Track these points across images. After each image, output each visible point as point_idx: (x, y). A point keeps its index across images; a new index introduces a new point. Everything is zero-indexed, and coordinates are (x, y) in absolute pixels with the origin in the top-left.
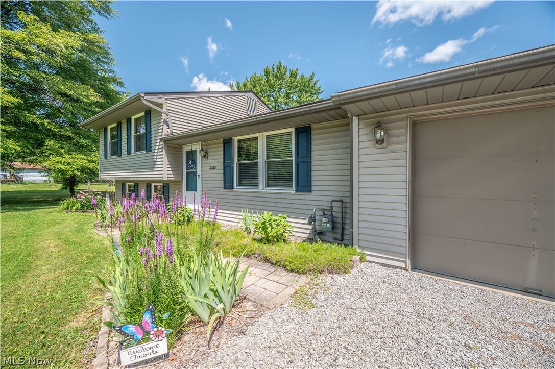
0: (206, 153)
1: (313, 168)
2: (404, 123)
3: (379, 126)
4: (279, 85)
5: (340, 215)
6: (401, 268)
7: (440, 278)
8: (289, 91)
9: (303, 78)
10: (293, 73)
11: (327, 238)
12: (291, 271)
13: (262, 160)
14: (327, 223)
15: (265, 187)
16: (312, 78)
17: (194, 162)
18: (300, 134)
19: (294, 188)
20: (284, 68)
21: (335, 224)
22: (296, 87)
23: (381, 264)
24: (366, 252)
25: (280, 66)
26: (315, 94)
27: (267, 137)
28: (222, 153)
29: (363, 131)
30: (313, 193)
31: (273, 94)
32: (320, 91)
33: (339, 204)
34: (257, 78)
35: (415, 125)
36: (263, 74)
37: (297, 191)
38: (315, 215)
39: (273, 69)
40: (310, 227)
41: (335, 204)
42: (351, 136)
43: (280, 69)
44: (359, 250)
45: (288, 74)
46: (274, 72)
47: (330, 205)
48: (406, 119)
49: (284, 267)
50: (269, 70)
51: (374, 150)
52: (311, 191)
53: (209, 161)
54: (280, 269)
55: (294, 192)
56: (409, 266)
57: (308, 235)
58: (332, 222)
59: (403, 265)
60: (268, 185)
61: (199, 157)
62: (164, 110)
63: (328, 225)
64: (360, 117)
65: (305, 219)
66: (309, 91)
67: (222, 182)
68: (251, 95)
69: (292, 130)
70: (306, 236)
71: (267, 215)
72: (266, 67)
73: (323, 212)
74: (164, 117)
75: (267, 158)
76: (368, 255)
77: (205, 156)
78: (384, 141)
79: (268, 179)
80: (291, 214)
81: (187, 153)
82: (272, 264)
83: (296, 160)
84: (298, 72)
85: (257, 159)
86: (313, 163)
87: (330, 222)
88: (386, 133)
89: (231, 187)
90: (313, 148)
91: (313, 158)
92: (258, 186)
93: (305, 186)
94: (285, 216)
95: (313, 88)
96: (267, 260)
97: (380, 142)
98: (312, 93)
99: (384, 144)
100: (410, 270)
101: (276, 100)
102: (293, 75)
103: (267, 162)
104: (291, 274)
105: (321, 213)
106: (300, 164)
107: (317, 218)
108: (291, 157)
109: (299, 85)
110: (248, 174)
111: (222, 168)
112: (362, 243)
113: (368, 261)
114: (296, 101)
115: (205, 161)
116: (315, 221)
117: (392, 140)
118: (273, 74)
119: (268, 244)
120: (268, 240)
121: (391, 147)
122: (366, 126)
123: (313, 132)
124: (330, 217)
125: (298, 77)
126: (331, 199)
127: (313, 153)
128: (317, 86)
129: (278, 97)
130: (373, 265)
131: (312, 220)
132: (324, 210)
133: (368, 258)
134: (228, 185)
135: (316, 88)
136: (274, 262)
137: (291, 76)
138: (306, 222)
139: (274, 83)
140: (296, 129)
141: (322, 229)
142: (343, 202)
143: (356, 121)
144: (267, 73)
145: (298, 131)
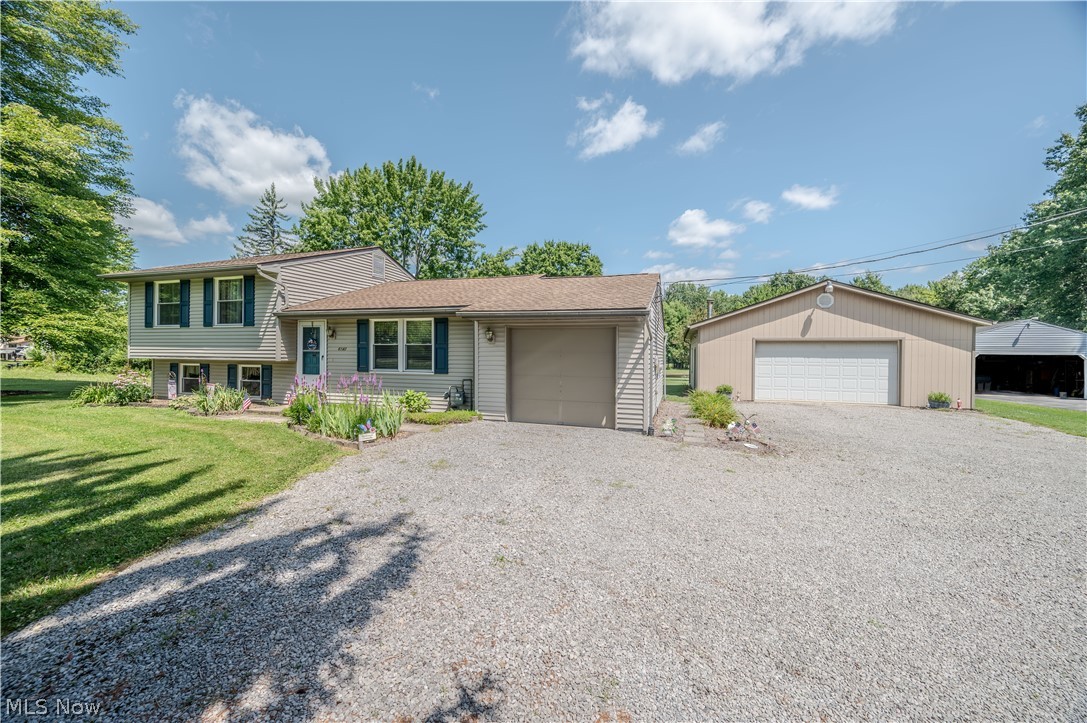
0: (334, 331)
1: (450, 354)
2: (503, 331)
3: (489, 330)
4: (410, 197)
5: (469, 392)
6: (503, 421)
8: (428, 209)
9: (452, 187)
10: (436, 179)
13: (402, 345)
14: (459, 397)
15: (405, 369)
16: (467, 191)
17: (317, 341)
18: (438, 324)
19: (433, 370)
20: (420, 169)
21: (467, 397)
23: (491, 420)
24: (483, 414)
25: (413, 166)
26: (473, 216)
27: (407, 323)
28: (356, 333)
29: (481, 332)
30: (450, 374)
31: (400, 213)
32: (481, 213)
33: (469, 382)
34: (371, 178)
35: (510, 331)
36: (381, 172)
37: (436, 372)
38: (450, 392)
39: (401, 167)
40: (447, 401)
41: (465, 383)
42: (474, 334)
43: (412, 170)
44: (478, 413)
45: (428, 179)
46: (401, 172)
47: (462, 383)
49: (425, 423)
50: (393, 168)
51: (487, 345)
53: (336, 341)
55: (433, 374)
56: (507, 419)
57: (447, 406)
58: (464, 397)
59: (503, 419)
60: (408, 367)
61: (323, 334)
62: (279, 280)
63: (460, 399)
64: (479, 322)
66: (462, 212)
67: (356, 364)
68: (378, 252)
69: (432, 319)
71: (410, 392)
72: (386, 162)
74: (278, 288)
75: (407, 343)
77: (332, 336)
79: (408, 358)
80: (430, 393)
81: (306, 330)
83: (435, 346)
84: (445, 177)
85: (397, 343)
86: (449, 350)
87: (462, 397)
88: (493, 335)
89: (367, 370)
90: (450, 337)
91: (450, 346)
92: (397, 368)
93: (442, 368)
94: (425, 393)
95: (469, 206)
97: (491, 340)
98: (466, 214)
99: (493, 342)
100: (507, 421)
102: (436, 182)
103: (408, 346)
105: (455, 390)
106: (438, 350)
107: (452, 395)
108: (430, 342)
109: (445, 201)
110: (386, 355)
111: (356, 349)
112: (480, 408)
113: (484, 420)
114: (439, 225)
115: (331, 340)
116: (450, 396)
117: (497, 339)
118: (400, 176)
121: (497, 344)
122: (483, 329)
123: (450, 324)
124: (462, 393)
125: (444, 186)
126: (461, 379)
127: (450, 341)
128: (477, 203)
130: (488, 422)
131: (448, 396)
132: (457, 388)
133: (484, 418)
134: (362, 366)
135: (473, 208)
137: (432, 185)
138: (443, 397)
139: (402, 193)
140: (435, 319)
141: (457, 402)
142: (472, 381)
143: (476, 323)
144: (389, 174)
145: (437, 321)
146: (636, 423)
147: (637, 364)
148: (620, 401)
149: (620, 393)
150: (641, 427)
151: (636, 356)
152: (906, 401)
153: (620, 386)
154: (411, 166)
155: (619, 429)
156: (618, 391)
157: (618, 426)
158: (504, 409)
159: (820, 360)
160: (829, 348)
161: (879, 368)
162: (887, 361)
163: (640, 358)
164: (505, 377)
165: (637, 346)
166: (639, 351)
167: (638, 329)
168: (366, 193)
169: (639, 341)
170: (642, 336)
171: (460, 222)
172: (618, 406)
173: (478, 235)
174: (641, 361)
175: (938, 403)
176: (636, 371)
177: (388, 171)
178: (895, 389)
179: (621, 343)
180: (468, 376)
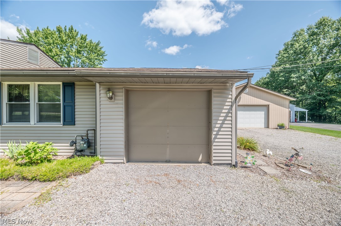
1: (76, 110)
2: (122, 90)
3: (109, 90)
4: (70, 42)
5: (93, 139)
6: (122, 163)
7: (137, 164)
8: (80, 49)
9: (91, 42)
10: (83, 37)
11: (85, 153)
12: (44, 181)
13: (33, 102)
14: (84, 144)
15: (37, 122)
16: (98, 44)
18: (66, 87)
19: (62, 123)
20: (75, 31)
21: (91, 144)
22: (86, 47)
23: (112, 163)
24: (104, 158)
26: (101, 55)
27: (39, 85)
29: (102, 92)
30: (76, 126)
31: (65, 48)
32: (105, 55)
33: (92, 132)
34: (50, 32)
35: (128, 93)
36: (55, 30)
37: (64, 124)
38: (76, 139)
39: (65, 29)
40: (73, 148)
41: (89, 132)
42: (96, 92)
43: (71, 31)
44: (100, 158)
45: (79, 36)
46: (66, 31)
47: (86, 132)
48: (122, 88)
50: (61, 29)
51: (108, 102)
52: (75, 124)
54: (35, 182)
55: (62, 125)
56: (125, 161)
57: (73, 153)
58: (88, 143)
59: (122, 161)
60: (39, 121)
63: (85, 145)
64: (101, 83)
65: (68, 143)
66: (96, 53)
68: (34, 47)
69: (61, 83)
70: (71, 154)
71: (31, 145)
72: (58, 26)
73: (82, 137)
75: (39, 101)
76: (105, 159)
78: (112, 98)
80: (60, 141)
82: (29, 180)
83: (63, 104)
84: (87, 37)
85: (29, 101)
86: (76, 107)
87: (86, 144)
88: (113, 94)
90: (76, 97)
91: (76, 104)
92: (30, 121)
93: (70, 120)
94: (51, 143)
95: (99, 51)
96: (24, 178)
97: (111, 98)
98: (98, 54)
99: (113, 100)
100: (125, 163)
101: (68, 53)
102: (83, 38)
103: (39, 104)
104: (45, 183)
105: (80, 138)
106: (66, 107)
107: (77, 141)
108: (60, 101)
109: (88, 47)
112: (102, 154)
113: (106, 163)
114: (86, 57)
116: (76, 143)
117: (117, 98)
119: (32, 165)
120: (32, 163)
121: (116, 101)
122: (104, 89)
123: (76, 87)
124: (86, 140)
125: (87, 41)
126: (87, 129)
127: (76, 100)
128: (103, 50)
129: (70, 51)
130: (109, 164)
131: (73, 143)
132: (82, 136)
133: (105, 161)
136: (30, 178)
137: (81, 39)
138: (69, 145)
139: (66, 40)
140: (63, 83)
141: (81, 149)
142: (95, 130)
143: (98, 85)
144: (59, 31)
145: (65, 85)
146: (227, 160)
147: (227, 116)
148: (215, 144)
149: (215, 138)
150: (230, 162)
151: (226, 111)
152: (270, 126)
153: (215, 133)
154: (71, 30)
155: (215, 164)
156: (213, 136)
157: (214, 162)
158: (123, 154)
159: (243, 112)
160: (246, 108)
161: (261, 114)
162: (264, 112)
163: (228, 113)
164: (123, 128)
165: (227, 104)
166: (228, 107)
167: (227, 92)
168: (47, 38)
169: (228, 100)
170: (230, 96)
171: (95, 56)
172: (214, 147)
173: (103, 64)
174: (230, 115)
175: (281, 127)
176: (226, 122)
177: (59, 30)
178: (266, 122)
179: (215, 101)
180: (92, 126)
